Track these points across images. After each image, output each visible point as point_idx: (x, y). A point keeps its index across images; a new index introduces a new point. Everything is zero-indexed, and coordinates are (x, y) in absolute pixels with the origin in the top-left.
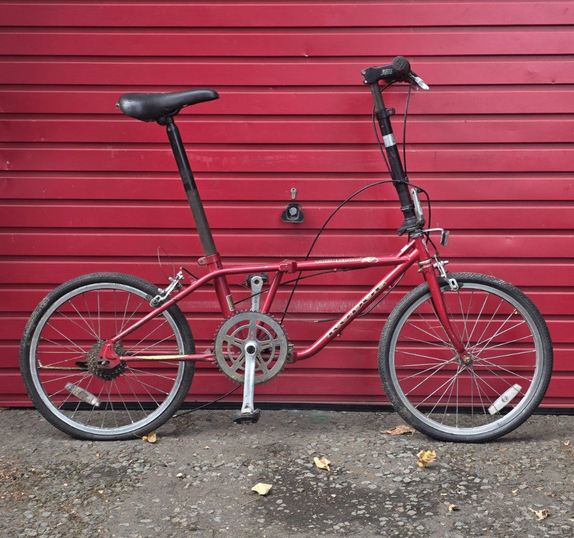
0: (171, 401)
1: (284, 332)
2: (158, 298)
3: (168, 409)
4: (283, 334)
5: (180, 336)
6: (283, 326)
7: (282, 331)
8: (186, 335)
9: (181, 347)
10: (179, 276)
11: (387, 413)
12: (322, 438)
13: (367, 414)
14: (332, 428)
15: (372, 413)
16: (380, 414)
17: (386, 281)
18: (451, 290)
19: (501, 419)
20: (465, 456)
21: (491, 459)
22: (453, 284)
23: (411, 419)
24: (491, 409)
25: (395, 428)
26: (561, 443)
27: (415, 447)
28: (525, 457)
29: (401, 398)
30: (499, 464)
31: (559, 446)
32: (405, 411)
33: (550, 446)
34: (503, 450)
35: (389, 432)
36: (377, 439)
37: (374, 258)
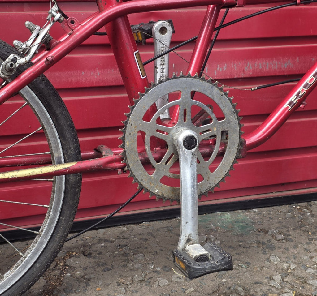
0: (44, 245)
1: (234, 107)
2: (15, 60)
3: (42, 259)
4: (233, 110)
5: (55, 130)
6: (232, 98)
7: (231, 106)
8: (65, 127)
9: (57, 149)
10: (55, 14)
11: (305, 204)
12: (276, 263)
13: (284, 208)
14: (269, 241)
15: (287, 206)
16: (298, 207)
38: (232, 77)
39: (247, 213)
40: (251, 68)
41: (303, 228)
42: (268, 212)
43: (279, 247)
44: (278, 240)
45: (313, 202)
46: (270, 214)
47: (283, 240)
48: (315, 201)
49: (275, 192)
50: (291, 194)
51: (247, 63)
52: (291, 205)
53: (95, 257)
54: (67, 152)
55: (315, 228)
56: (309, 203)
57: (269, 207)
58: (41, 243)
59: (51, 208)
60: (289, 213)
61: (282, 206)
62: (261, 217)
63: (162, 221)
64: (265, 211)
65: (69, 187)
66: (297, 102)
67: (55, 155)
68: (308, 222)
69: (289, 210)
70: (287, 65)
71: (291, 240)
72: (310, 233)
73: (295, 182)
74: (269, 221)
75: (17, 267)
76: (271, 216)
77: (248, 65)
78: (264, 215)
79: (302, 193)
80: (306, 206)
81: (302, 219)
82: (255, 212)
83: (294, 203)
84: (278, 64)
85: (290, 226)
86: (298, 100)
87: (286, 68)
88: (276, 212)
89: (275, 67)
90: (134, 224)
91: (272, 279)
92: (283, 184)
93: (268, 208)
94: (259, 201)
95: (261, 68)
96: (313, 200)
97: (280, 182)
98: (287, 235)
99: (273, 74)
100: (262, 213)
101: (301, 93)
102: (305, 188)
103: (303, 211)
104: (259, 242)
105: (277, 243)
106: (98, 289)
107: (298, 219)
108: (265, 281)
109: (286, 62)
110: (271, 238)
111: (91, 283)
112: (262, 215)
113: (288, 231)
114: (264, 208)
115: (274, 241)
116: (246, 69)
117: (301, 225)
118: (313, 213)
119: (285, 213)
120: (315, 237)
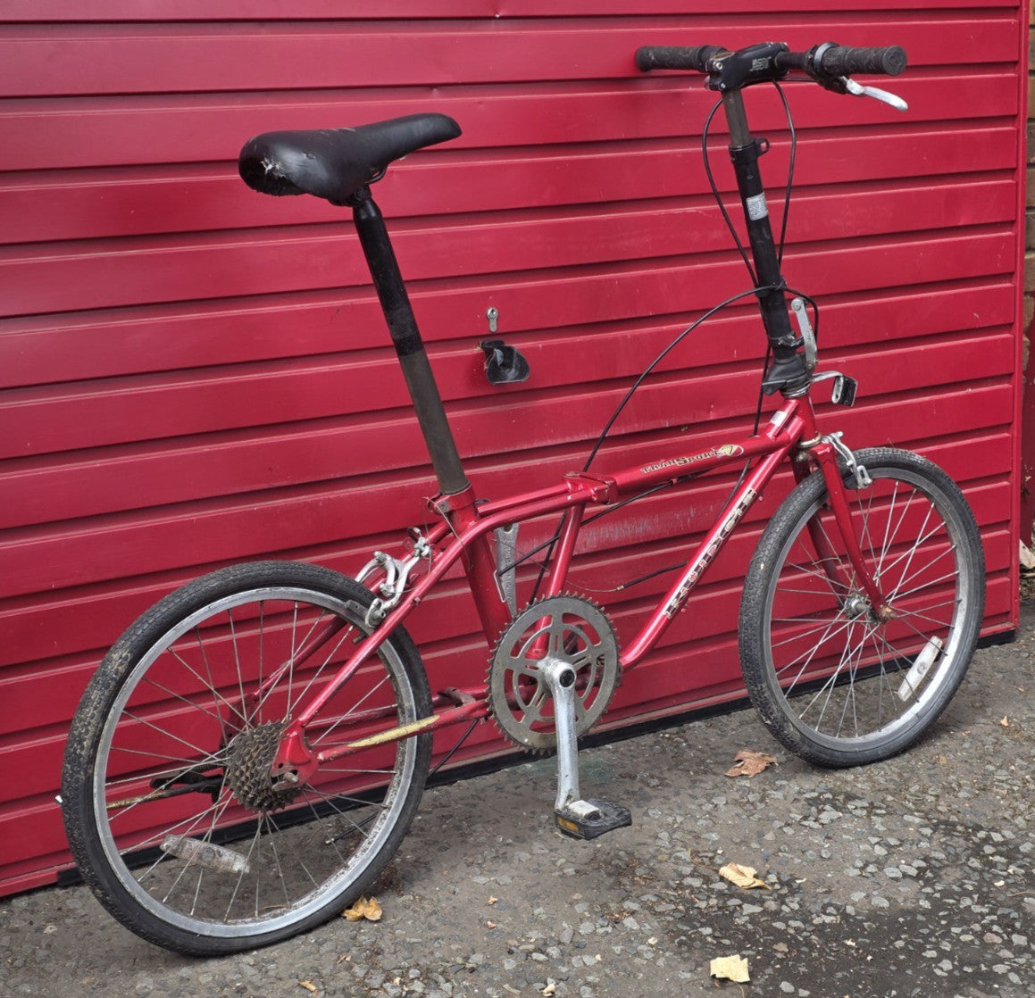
2: (379, 605)
7: (607, 627)
8: (418, 673)
9: (408, 700)
11: (675, 729)
12: (657, 817)
13: (648, 739)
14: (641, 789)
15: (651, 735)
16: (667, 736)
17: (753, 487)
18: (859, 488)
19: (917, 704)
20: (912, 790)
21: (953, 785)
22: (863, 476)
23: (800, 743)
24: (904, 692)
25: (740, 761)
26: (994, 723)
27: (821, 794)
28: (991, 768)
29: (784, 708)
30: (977, 792)
31: (1001, 731)
32: (792, 729)
33: (990, 734)
34: (945, 762)
35: (743, 772)
36: (741, 792)
37: (735, 447)
39: (598, 752)
40: (595, 538)
41: (680, 767)
42: (627, 747)
43: (656, 797)
44: (652, 786)
45: (685, 725)
46: (630, 750)
47: (658, 786)
49: (633, 716)
50: (656, 717)
52: (657, 734)
53: (418, 836)
54: (420, 701)
55: (697, 766)
56: (682, 728)
57: (625, 740)
58: (391, 819)
59: (401, 774)
60: (656, 745)
61: (645, 737)
63: (483, 777)
64: (622, 745)
65: (422, 746)
67: (406, 705)
68: (686, 757)
69: (655, 742)
70: (643, 529)
71: (669, 785)
72: (692, 773)
73: (659, 699)
74: (631, 760)
75: (365, 851)
76: (633, 753)
78: (622, 752)
79: (670, 713)
80: (678, 733)
81: (676, 754)
82: (609, 749)
83: (658, 731)
84: (631, 529)
85: (662, 766)
86: (677, 604)
87: (642, 532)
88: (638, 746)
89: (627, 534)
90: (446, 784)
91: (657, 838)
92: (643, 703)
93: (624, 742)
94: (613, 733)
95: (607, 536)
96: (687, 722)
97: (639, 701)
98: (662, 780)
99: (624, 544)
100: (619, 750)
101: (682, 594)
102: (674, 706)
103: (675, 740)
104: (627, 792)
105: (652, 792)
106: (445, 873)
107: (671, 754)
108: (650, 841)
110: (642, 785)
111: (432, 867)
112: (620, 753)
113: (661, 772)
114: (620, 742)
115: (647, 789)
116: (588, 540)
117: (677, 762)
118: (690, 743)
119: (651, 746)
120: (699, 777)
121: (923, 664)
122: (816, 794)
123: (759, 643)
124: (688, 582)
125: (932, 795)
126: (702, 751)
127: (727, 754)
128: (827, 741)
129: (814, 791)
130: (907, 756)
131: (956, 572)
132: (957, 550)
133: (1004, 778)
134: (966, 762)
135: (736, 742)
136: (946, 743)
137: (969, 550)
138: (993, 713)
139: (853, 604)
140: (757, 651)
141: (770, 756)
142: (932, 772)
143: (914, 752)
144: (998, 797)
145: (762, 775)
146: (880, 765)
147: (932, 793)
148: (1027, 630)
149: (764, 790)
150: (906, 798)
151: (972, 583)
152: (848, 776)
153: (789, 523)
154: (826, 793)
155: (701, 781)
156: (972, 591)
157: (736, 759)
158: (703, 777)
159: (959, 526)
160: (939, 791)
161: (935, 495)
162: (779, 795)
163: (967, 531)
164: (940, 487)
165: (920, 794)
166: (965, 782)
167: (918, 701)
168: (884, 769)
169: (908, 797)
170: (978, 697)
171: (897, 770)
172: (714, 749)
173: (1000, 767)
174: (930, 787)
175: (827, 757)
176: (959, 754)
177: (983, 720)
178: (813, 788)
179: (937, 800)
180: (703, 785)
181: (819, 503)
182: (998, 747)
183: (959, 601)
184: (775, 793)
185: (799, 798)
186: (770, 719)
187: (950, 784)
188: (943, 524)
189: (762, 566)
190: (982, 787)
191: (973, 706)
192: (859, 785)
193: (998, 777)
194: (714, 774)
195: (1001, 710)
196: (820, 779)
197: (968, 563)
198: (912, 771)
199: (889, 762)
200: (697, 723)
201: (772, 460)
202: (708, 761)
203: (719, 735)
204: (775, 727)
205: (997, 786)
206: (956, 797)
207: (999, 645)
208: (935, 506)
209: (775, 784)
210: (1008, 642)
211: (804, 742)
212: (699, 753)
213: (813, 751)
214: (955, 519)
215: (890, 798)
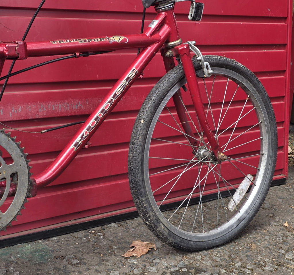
1: (22, 151)
4: (21, 154)
6: (20, 143)
7: (19, 151)
11: (99, 228)
13: (80, 234)
14: (65, 266)
15: (84, 231)
16: (93, 232)
17: (136, 68)
18: (205, 76)
19: (239, 213)
20: (237, 265)
21: (262, 262)
22: (208, 69)
23: (168, 236)
24: (231, 206)
25: (133, 247)
26: (281, 225)
27: (181, 268)
28: (283, 251)
29: (157, 214)
30: (276, 267)
31: (285, 229)
32: (163, 227)
33: (279, 231)
34: (255, 248)
35: (133, 254)
36: (130, 267)
37: (122, 38)
38: (27, 118)
39: (46, 242)
40: (45, 109)
41: (96, 251)
42: (66, 239)
43: (74, 272)
44: (73, 264)
45: (106, 225)
46: (67, 241)
47: (77, 264)
48: (108, 224)
49: (73, 220)
50: (87, 221)
51: (40, 105)
52: (87, 230)
55: (106, 250)
56: (103, 227)
57: (67, 234)
60: (85, 238)
61: (79, 232)
62: (59, 245)
64: (63, 238)
66: (81, 143)
68: (101, 245)
69: (85, 235)
70: (78, 107)
71: (85, 263)
72: (102, 255)
73: (90, 210)
74: (66, 247)
76: (69, 243)
77: (42, 107)
78: (62, 242)
79: (96, 218)
80: (100, 230)
81: (95, 242)
82: (54, 240)
83: (89, 228)
84: (70, 106)
85: (84, 250)
86: (82, 141)
87: (77, 109)
88: (73, 238)
89: (67, 108)
92: (79, 212)
93: (66, 236)
94: (57, 230)
95: (54, 109)
96: (106, 223)
97: (76, 211)
98: (81, 259)
99: (65, 115)
100: (60, 240)
101: (85, 135)
102: (99, 214)
103: (97, 234)
105: (72, 268)
107: (92, 243)
109: (77, 104)
110: (67, 263)
112: (61, 242)
113: (82, 255)
114: (62, 236)
115: (69, 267)
116: (40, 110)
117: (95, 248)
118: (105, 236)
119: (81, 238)
120: (106, 258)
121: (242, 190)
122: (177, 269)
123: (140, 171)
124: (90, 127)
125: (249, 269)
126: (112, 241)
127: (126, 243)
128: (185, 235)
129: (176, 266)
130: (233, 244)
131: (261, 138)
132: (262, 124)
133: (291, 258)
134: (267, 247)
135: (134, 235)
136: (255, 236)
137: (269, 124)
138: (280, 220)
139: (202, 152)
140: (139, 177)
141: (152, 244)
142: (248, 254)
143: (237, 241)
144: (289, 270)
145: (145, 256)
146: (218, 249)
147: (250, 268)
148: (290, 179)
149: (145, 266)
150: (233, 271)
151: (270, 144)
152: (198, 256)
153: (160, 94)
154: (183, 268)
155: (107, 260)
156: (270, 149)
157: (131, 246)
158: (108, 258)
159: (263, 109)
160: (253, 266)
161: (250, 89)
162: (154, 269)
163: (268, 113)
164: (253, 84)
165: (241, 268)
166: (268, 260)
167: (239, 212)
168: (219, 252)
169: (234, 270)
170: (271, 211)
171: (227, 253)
172: (119, 240)
173: (287, 251)
174: (247, 264)
175: (185, 245)
176: (263, 243)
177: (275, 223)
178: (176, 264)
179: (252, 272)
180: (107, 263)
181: (181, 84)
182: (285, 239)
183: (263, 154)
184: (151, 268)
185: (166, 271)
186: (148, 221)
187: (259, 261)
188: (254, 108)
189: (142, 121)
190: (279, 264)
191: (268, 216)
192: (204, 263)
193: (287, 257)
194: (116, 255)
195: (284, 218)
196: (181, 259)
197: (268, 131)
198: (236, 253)
199: (223, 247)
200: (113, 224)
201: (149, 50)
202: (114, 247)
203: (124, 231)
204: (151, 226)
205: (288, 263)
206: (264, 270)
207: (278, 185)
208: (250, 96)
209: (152, 262)
210: (282, 184)
211: (170, 236)
212: (110, 243)
213: (176, 241)
214: (261, 105)
215: (223, 271)
